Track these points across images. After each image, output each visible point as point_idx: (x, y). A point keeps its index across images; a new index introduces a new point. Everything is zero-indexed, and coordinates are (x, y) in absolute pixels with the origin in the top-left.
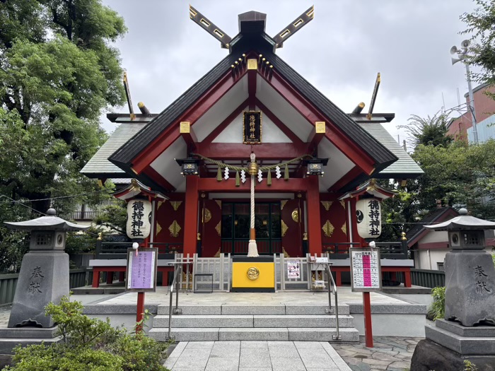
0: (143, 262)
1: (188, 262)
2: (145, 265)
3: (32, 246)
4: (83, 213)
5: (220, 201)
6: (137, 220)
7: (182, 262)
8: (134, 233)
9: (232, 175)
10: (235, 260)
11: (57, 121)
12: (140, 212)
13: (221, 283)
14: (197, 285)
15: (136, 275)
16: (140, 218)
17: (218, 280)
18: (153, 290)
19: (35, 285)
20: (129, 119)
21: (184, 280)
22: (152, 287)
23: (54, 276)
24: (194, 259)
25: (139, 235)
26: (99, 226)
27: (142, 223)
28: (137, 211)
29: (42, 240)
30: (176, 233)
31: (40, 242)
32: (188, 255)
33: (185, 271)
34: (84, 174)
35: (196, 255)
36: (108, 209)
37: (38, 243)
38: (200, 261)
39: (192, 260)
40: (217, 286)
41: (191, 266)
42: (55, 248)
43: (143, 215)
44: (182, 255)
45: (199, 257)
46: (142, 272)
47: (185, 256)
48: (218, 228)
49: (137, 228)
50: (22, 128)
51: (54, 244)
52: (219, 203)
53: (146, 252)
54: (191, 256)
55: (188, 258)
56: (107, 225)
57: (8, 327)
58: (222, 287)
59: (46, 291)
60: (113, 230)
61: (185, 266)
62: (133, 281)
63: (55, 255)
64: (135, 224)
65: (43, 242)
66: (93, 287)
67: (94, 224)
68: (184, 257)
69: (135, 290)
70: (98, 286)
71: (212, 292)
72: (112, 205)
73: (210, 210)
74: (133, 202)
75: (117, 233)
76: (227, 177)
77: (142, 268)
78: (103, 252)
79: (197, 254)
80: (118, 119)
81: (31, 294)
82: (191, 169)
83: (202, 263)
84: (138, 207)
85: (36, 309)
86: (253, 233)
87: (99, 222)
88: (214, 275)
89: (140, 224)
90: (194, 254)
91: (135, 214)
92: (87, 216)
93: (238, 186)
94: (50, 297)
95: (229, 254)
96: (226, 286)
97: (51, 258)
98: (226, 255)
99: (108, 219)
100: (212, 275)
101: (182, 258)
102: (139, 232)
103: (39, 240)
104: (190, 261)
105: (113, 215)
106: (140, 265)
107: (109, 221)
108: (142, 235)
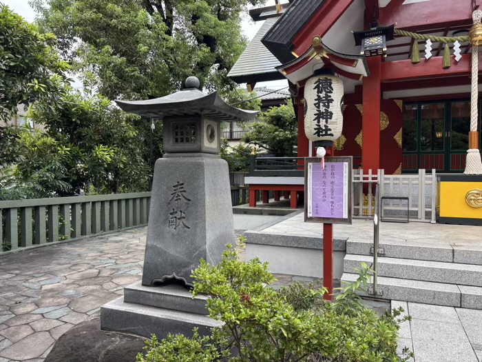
0: (329, 179)
1: (370, 180)
2: (332, 183)
3: (168, 144)
4: (231, 132)
5: (401, 101)
6: (322, 109)
7: (361, 180)
8: (319, 131)
9: (437, 51)
10: (444, 179)
11: (200, 22)
12: (327, 96)
13: (422, 211)
14: (384, 210)
15: (320, 197)
16: (328, 107)
17: (417, 206)
18: (348, 221)
19: (178, 215)
20: (275, 12)
21: (366, 204)
22: (345, 216)
23: (208, 199)
24: (378, 176)
25: (326, 134)
26: (248, 144)
27: (331, 114)
28: (322, 95)
29: (182, 134)
30: (341, 146)
31: (179, 137)
32: (370, 171)
33: (366, 192)
34: (231, 77)
35: (381, 172)
36: (255, 127)
37: (177, 141)
38: (389, 179)
39: (376, 179)
40: (415, 214)
41: (374, 185)
42: (204, 149)
43: (332, 100)
44: (361, 171)
45: (385, 174)
46: (329, 194)
47: (366, 172)
48: (398, 137)
49: (323, 122)
50: (166, 33)
51: (201, 141)
52: (400, 103)
53: (333, 163)
54: (375, 172)
55: (370, 175)
56: (255, 144)
57: (143, 285)
58: (422, 215)
59: (196, 225)
60: (261, 148)
61: (365, 186)
62: (316, 207)
63: (207, 160)
64: (319, 116)
65: (184, 137)
66: (250, 206)
67: (243, 143)
68: (364, 174)
69: (319, 219)
70: (255, 206)
71: (408, 222)
72: (259, 123)
73: (386, 113)
74: (316, 79)
75: (265, 151)
76: (428, 55)
77: (328, 188)
78: (258, 169)
79: (383, 170)
80: (262, 15)
81: (172, 229)
82: (377, 45)
83: (391, 182)
84: (325, 87)
85: (183, 258)
86: (474, 139)
87: (247, 141)
88: (410, 199)
89: (328, 115)
90: (379, 170)
91: (319, 99)
92: (235, 136)
93: (448, 68)
94: (204, 238)
95: (434, 170)
96: (428, 215)
97: (200, 167)
98: (429, 172)
99: (256, 137)
100: (407, 198)
101: (361, 176)
102: (327, 129)
103: (177, 135)
104: (373, 179)
105: (260, 132)
106: (324, 183)
107: (257, 139)
108: (332, 135)
